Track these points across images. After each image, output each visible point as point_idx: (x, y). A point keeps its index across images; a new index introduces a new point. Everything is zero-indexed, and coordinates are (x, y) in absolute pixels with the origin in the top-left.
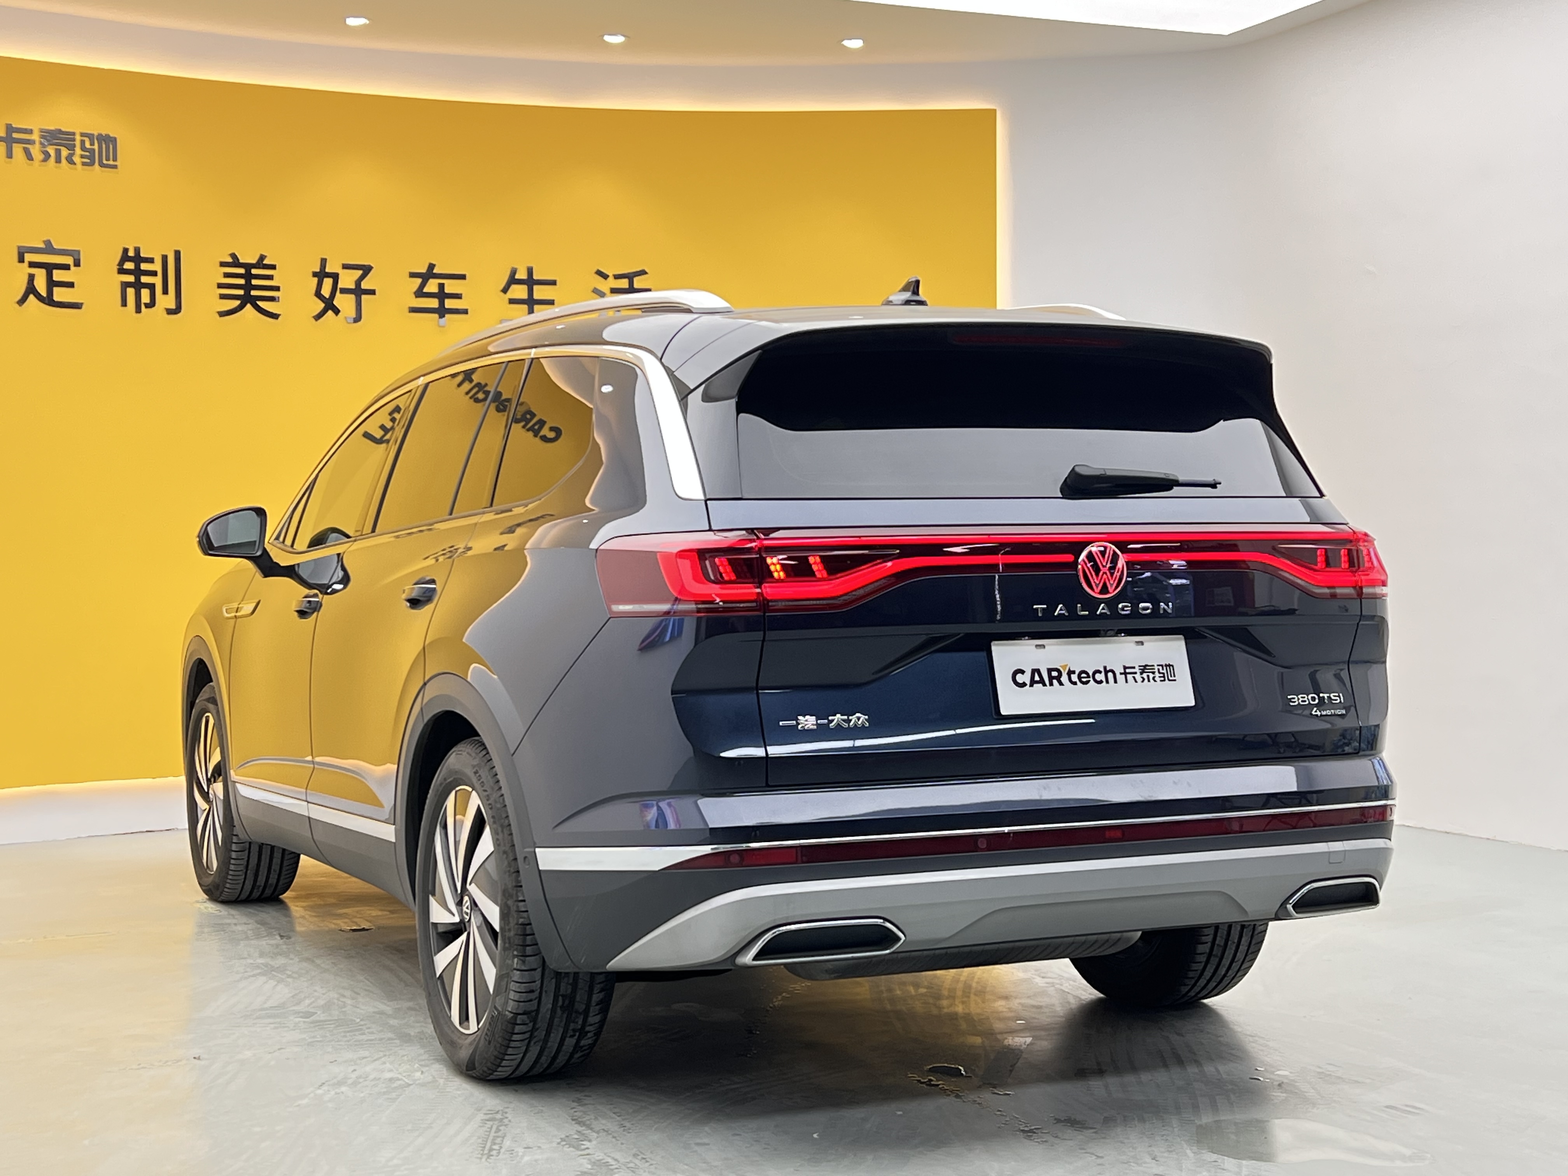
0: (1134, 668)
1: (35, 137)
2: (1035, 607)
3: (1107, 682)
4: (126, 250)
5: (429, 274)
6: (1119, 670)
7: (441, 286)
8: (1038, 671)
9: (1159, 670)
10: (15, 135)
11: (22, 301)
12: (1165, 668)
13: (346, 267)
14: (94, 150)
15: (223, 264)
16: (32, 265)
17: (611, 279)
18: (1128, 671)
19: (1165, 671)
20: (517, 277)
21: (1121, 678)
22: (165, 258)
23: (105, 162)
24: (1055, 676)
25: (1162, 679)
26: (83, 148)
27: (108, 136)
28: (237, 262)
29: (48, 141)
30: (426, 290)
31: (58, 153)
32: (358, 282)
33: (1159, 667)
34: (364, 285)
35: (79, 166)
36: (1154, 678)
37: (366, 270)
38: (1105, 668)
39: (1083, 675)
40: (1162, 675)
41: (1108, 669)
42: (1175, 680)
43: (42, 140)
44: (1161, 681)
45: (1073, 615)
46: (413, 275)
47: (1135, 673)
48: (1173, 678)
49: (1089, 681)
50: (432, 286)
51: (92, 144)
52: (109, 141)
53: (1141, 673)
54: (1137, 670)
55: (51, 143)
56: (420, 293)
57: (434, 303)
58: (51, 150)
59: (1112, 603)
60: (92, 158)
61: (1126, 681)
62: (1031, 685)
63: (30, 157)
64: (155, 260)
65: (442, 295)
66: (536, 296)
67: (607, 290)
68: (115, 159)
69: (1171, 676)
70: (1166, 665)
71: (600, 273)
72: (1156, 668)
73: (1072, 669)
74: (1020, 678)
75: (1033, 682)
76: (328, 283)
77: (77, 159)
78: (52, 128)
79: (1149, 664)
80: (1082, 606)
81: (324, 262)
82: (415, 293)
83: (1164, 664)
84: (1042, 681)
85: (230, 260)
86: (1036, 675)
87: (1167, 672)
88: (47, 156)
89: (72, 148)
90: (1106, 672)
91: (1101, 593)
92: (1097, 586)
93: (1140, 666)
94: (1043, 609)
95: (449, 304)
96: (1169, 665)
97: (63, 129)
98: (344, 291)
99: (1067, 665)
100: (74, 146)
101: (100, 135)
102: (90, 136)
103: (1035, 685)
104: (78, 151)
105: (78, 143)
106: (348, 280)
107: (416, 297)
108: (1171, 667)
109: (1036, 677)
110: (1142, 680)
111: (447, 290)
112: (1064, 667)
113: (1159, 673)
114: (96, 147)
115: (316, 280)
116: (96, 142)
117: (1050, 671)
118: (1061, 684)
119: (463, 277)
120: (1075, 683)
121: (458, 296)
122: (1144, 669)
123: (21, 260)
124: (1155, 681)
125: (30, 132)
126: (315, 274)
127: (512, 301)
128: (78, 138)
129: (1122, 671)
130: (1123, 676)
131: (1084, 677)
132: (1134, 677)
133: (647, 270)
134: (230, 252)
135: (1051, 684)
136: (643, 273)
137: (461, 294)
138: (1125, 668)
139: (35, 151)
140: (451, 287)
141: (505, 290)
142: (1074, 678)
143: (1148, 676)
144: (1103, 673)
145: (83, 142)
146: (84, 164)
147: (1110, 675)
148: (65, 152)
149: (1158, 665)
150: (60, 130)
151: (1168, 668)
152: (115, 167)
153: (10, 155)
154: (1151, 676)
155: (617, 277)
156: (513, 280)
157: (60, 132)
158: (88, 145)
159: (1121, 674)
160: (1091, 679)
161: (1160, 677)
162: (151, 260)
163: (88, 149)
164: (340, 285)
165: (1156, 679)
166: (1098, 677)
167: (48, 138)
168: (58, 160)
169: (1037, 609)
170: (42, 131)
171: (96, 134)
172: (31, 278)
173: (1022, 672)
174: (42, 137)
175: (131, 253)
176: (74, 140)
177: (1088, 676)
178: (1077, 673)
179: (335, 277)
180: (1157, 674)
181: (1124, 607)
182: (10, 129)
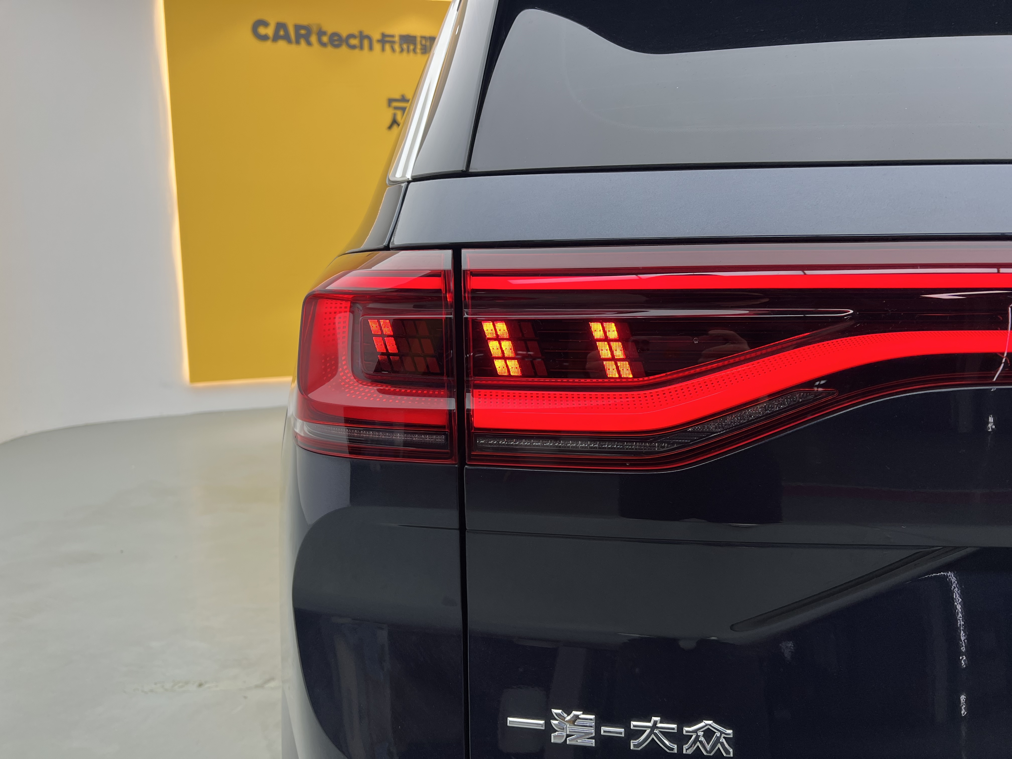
1: (397, 39)
10: (386, 39)
11: (390, 127)
14: (427, 45)
16: (396, 108)
26: (421, 44)
31: (408, 47)
43: (400, 41)
55: (405, 42)
58: (405, 46)
60: (426, 49)
77: (418, 51)
78: (405, 34)
88: (402, 50)
89: (415, 44)
97: (411, 35)
102: (425, 38)
104: (419, 46)
116: (428, 41)
123: (389, 105)
125: (394, 36)
128: (418, 39)
139: (397, 47)
145: (421, 41)
146: (420, 53)
148: (412, 47)
150: (409, 35)
153: (383, 49)
158: (424, 43)
167: (403, 40)
168: (408, 51)
170: (400, 36)
171: (428, 36)
172: (395, 115)
174: (400, 39)
182: (384, 35)
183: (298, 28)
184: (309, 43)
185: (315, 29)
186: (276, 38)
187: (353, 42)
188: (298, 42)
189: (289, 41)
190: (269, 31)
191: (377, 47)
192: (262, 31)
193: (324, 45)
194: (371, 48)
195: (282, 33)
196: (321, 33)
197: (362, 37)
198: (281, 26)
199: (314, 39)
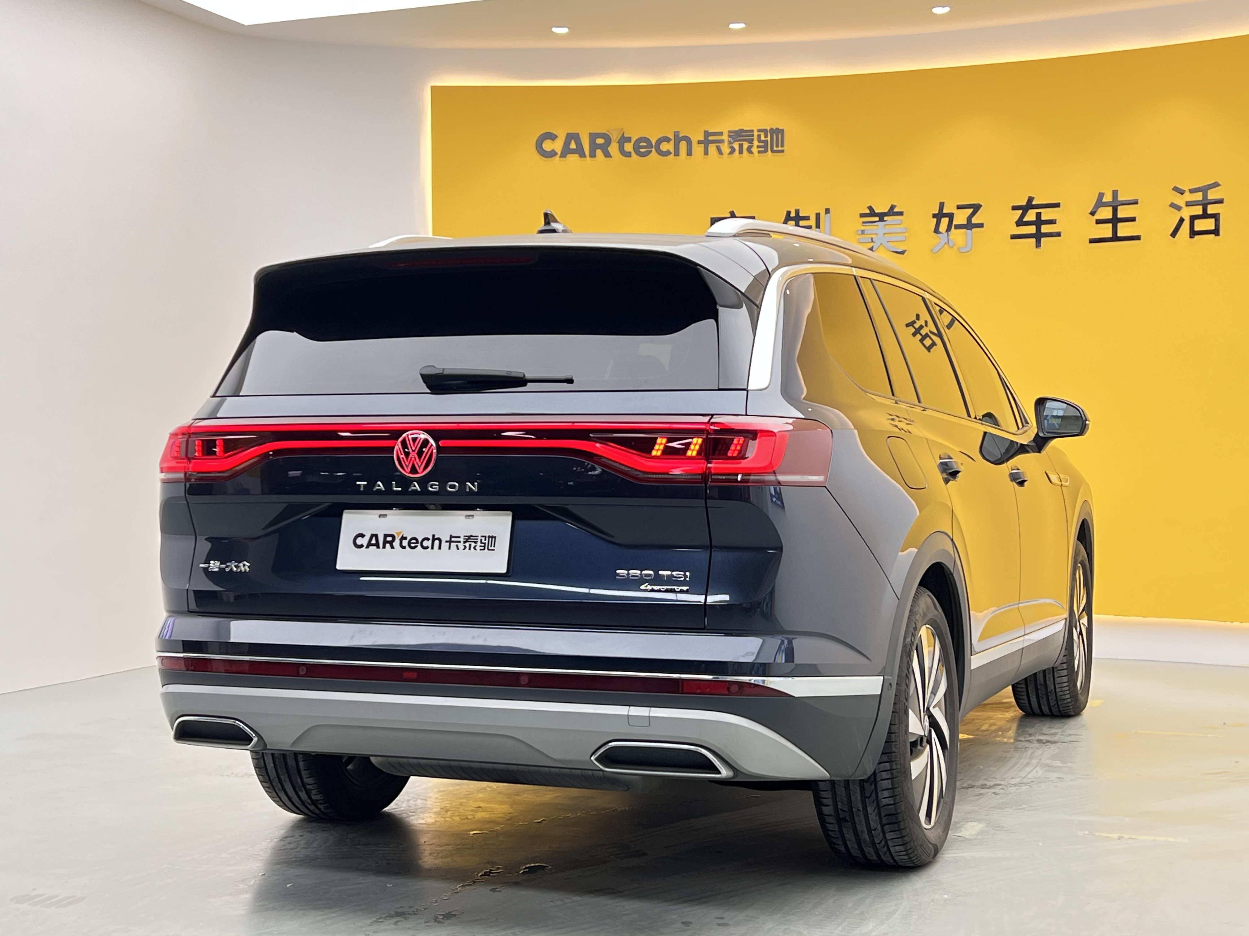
0: (459, 537)
1: (725, 137)
2: (358, 483)
3: (432, 548)
4: (789, 213)
5: (1030, 205)
6: (445, 538)
7: (1039, 215)
8: (376, 536)
9: (481, 540)
10: (710, 138)
12: (487, 539)
13: (959, 207)
14: (767, 141)
15: (862, 215)
17: (1187, 193)
18: (453, 539)
19: (487, 542)
20: (1104, 200)
21: (445, 545)
22: (818, 215)
23: (775, 148)
24: (389, 540)
25: (483, 548)
26: (759, 140)
27: (777, 129)
28: (872, 213)
29: (733, 139)
30: (1025, 219)
31: (741, 146)
32: (969, 219)
33: (482, 538)
34: (974, 220)
35: (756, 154)
36: (475, 548)
37: (976, 208)
38: (434, 536)
39: (414, 541)
40: (483, 545)
41: (436, 537)
42: (494, 550)
43: (730, 139)
44: (481, 550)
45: (389, 491)
46: (1015, 208)
47: (459, 542)
48: (492, 548)
49: (417, 546)
50: (1031, 216)
51: (766, 136)
52: (778, 133)
53: (465, 542)
54: (462, 540)
55: (736, 139)
56: (1020, 223)
57: (1032, 229)
58: (736, 146)
59: (423, 481)
60: (766, 147)
61: (449, 549)
62: (367, 547)
63: (720, 152)
64: (811, 218)
65: (1039, 222)
66: (1120, 215)
67: (1182, 203)
68: (782, 146)
69: (491, 546)
70: (489, 537)
71: (1176, 189)
72: (479, 538)
73: (404, 536)
74: (359, 541)
75: (369, 544)
76: (945, 221)
77: (755, 150)
78: (737, 129)
79: (474, 535)
80: (396, 483)
81: (942, 205)
82: (1016, 223)
83: (487, 536)
84: (377, 545)
85: (868, 211)
86: (374, 538)
87: (489, 542)
88: (733, 150)
89: (751, 141)
90: (434, 539)
91: (410, 472)
92: (407, 467)
93: (465, 536)
94: (364, 485)
95: (1045, 229)
96: (492, 537)
97: (745, 129)
98: (958, 227)
99: (401, 532)
100: (753, 140)
101: (772, 129)
102: (765, 131)
103: (371, 547)
104: (756, 143)
105: (755, 138)
106: (961, 217)
107: (1017, 226)
108: (493, 539)
109: (374, 542)
110: (463, 547)
111: (1043, 218)
112: (398, 534)
113: (481, 543)
114: (769, 139)
115: (935, 220)
116: (769, 135)
117: (386, 536)
118: (392, 547)
119: (1057, 205)
120: (404, 548)
121: (1052, 222)
122: (468, 539)
124: (475, 549)
125: (721, 134)
126: (934, 216)
127: (1098, 222)
128: (756, 133)
129: (448, 539)
130: (448, 544)
131: (413, 543)
132: (457, 546)
133: (1220, 183)
134: (868, 206)
135: (384, 547)
136: (1216, 185)
137: (1056, 220)
138: (451, 537)
139: (725, 147)
140: (1046, 215)
141: (1093, 213)
142: (405, 543)
143: (470, 545)
144: (430, 541)
145: (759, 136)
146: (759, 152)
147: (437, 542)
148: (746, 145)
149: (482, 536)
150: (743, 130)
151: (490, 539)
152: (782, 151)
153: (706, 153)
154: (473, 545)
155: (1192, 191)
156: (1100, 203)
157: (742, 131)
158: (763, 138)
159: (447, 542)
160: (419, 545)
161: (481, 546)
162: (807, 218)
163: (764, 141)
164: (955, 222)
165: (476, 548)
166: (426, 544)
167: (733, 137)
168: (741, 152)
169: (360, 485)
170: (729, 132)
171: (769, 129)
173: (362, 536)
174: (729, 136)
175: (793, 215)
176: (753, 136)
177: (417, 542)
178: (408, 539)
179: (951, 216)
180: (479, 544)
181: (434, 486)
182: (707, 134)
183: (593, 137)
184: (607, 155)
185: (615, 137)
186: (566, 151)
187: (664, 147)
188: (593, 155)
189: (582, 155)
190: (557, 146)
191: (698, 150)
192: (548, 146)
193: (628, 155)
194: (689, 153)
195: (573, 146)
196: (623, 140)
197: (678, 139)
198: (573, 137)
199: (614, 149)
